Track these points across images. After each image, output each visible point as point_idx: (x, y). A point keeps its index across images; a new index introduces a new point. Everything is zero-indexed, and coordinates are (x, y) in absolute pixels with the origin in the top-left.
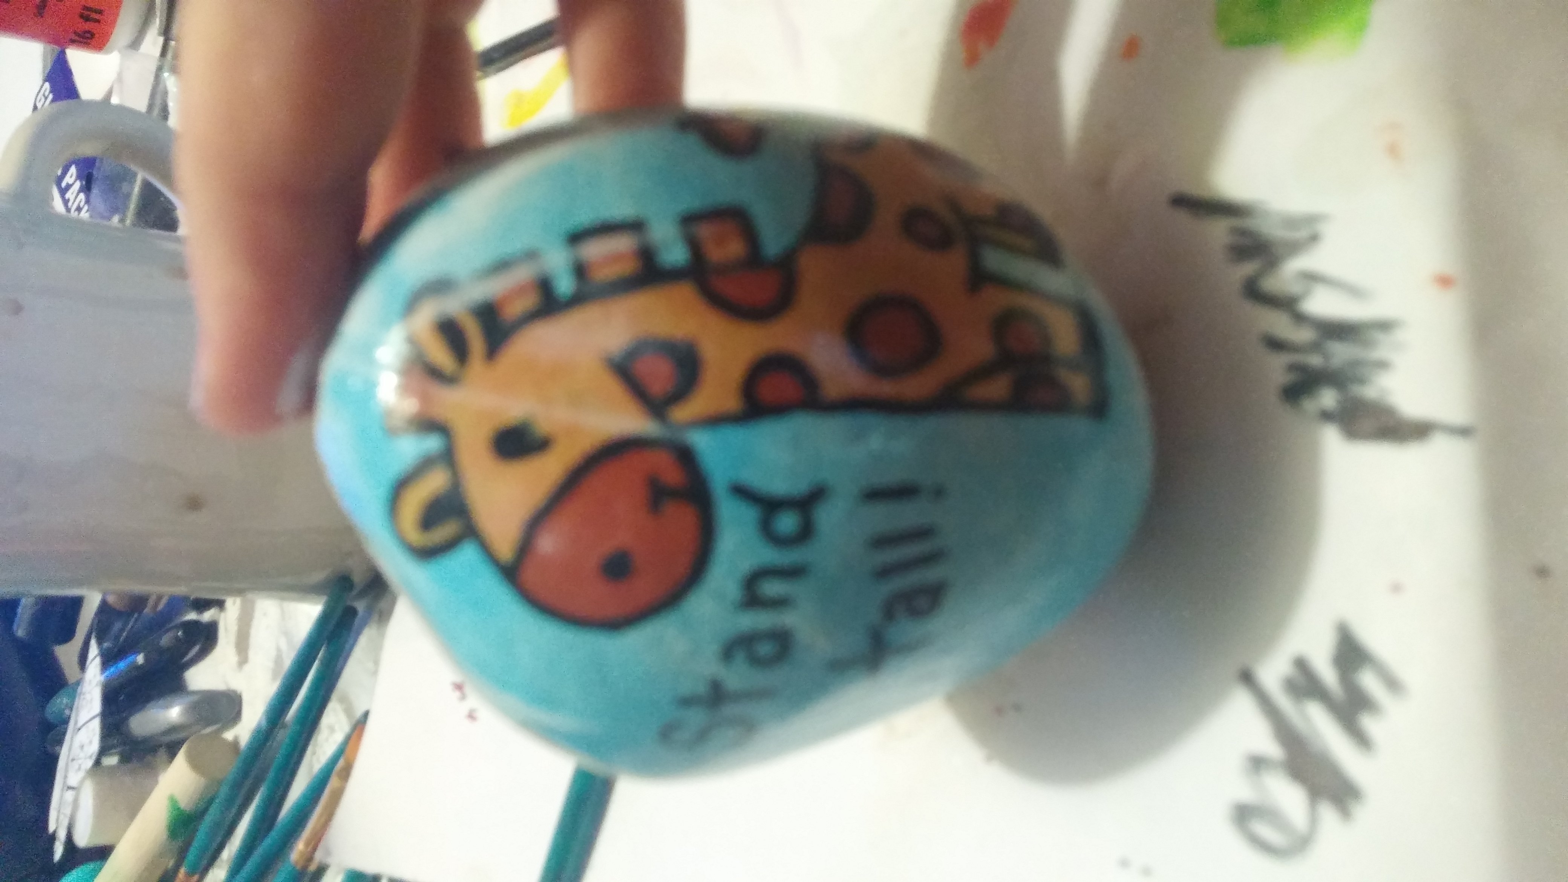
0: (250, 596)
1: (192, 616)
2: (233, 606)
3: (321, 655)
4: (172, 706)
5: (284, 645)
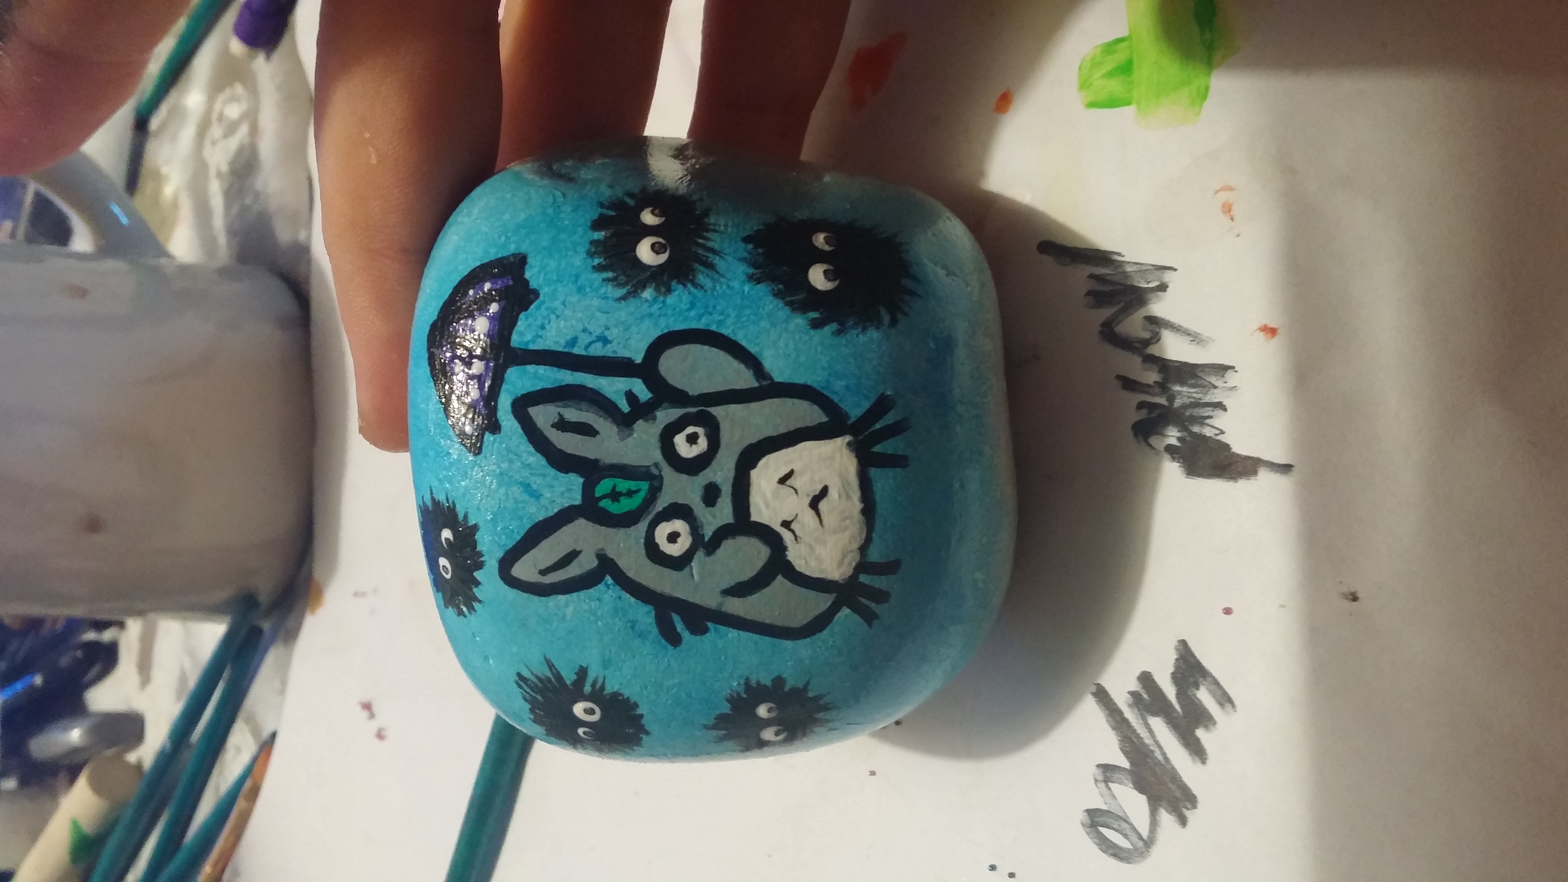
0: (152, 616)
1: (91, 636)
2: (134, 626)
3: (226, 675)
4: (73, 728)
5: (188, 665)
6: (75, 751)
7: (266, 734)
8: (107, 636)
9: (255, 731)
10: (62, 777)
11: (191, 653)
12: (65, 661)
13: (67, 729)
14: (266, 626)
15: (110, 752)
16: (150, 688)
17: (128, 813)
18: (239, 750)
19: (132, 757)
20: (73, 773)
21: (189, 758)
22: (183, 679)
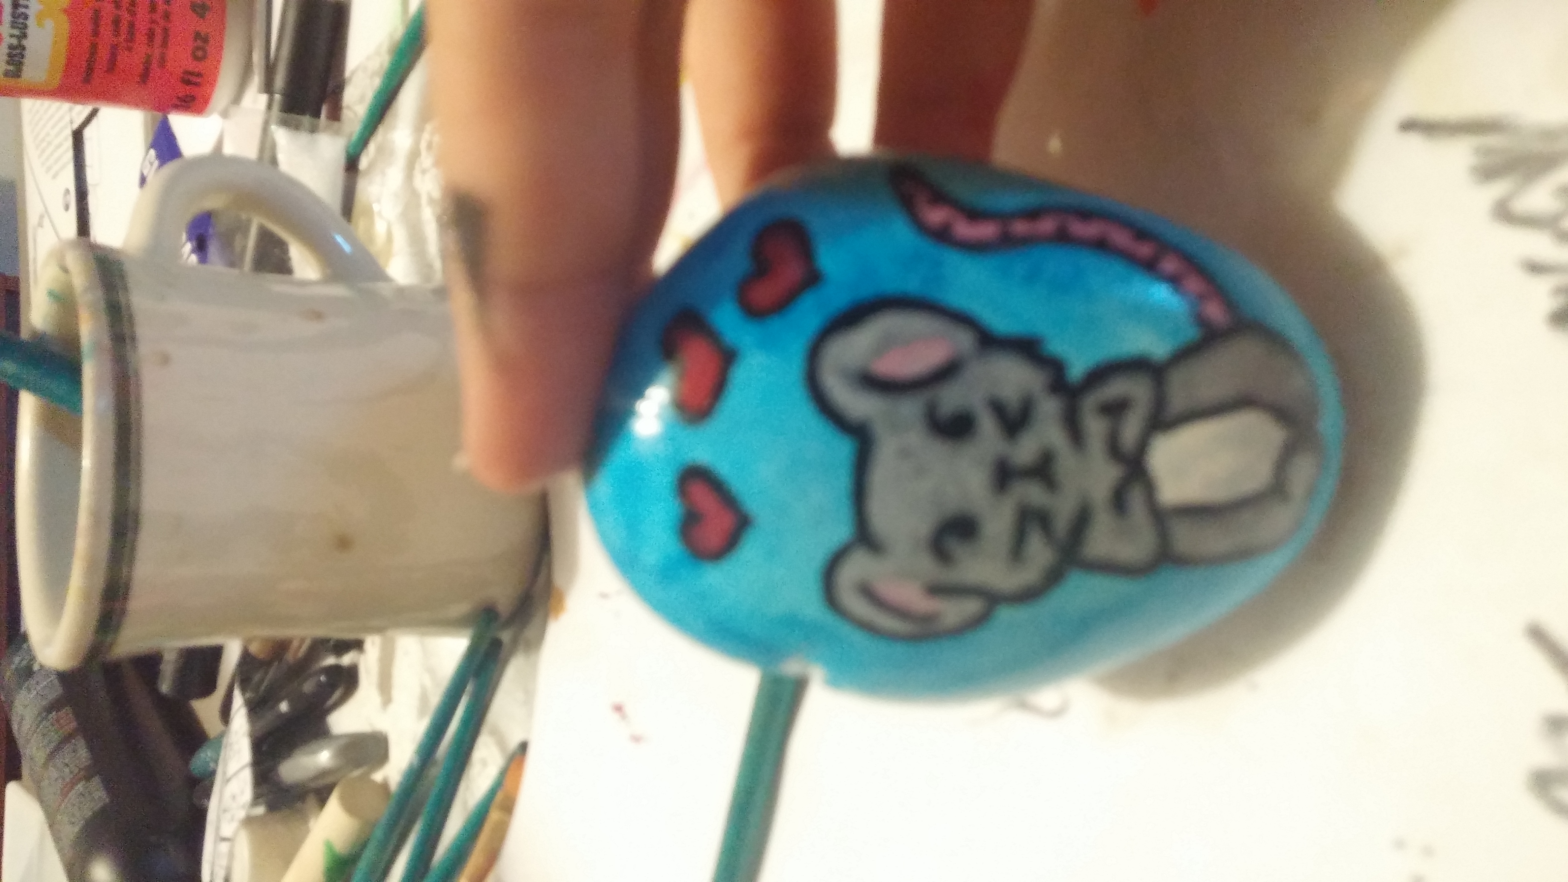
0: (390, 633)
1: (330, 661)
2: (373, 645)
3: (469, 688)
4: (321, 749)
5: (428, 682)
6: (324, 773)
7: (513, 743)
8: (347, 660)
9: (501, 742)
10: (311, 801)
11: (431, 671)
12: (308, 687)
13: (315, 752)
14: (506, 636)
15: (356, 773)
16: (392, 707)
17: (379, 833)
18: (484, 763)
19: (378, 776)
20: (322, 795)
21: (437, 772)
22: (424, 698)
